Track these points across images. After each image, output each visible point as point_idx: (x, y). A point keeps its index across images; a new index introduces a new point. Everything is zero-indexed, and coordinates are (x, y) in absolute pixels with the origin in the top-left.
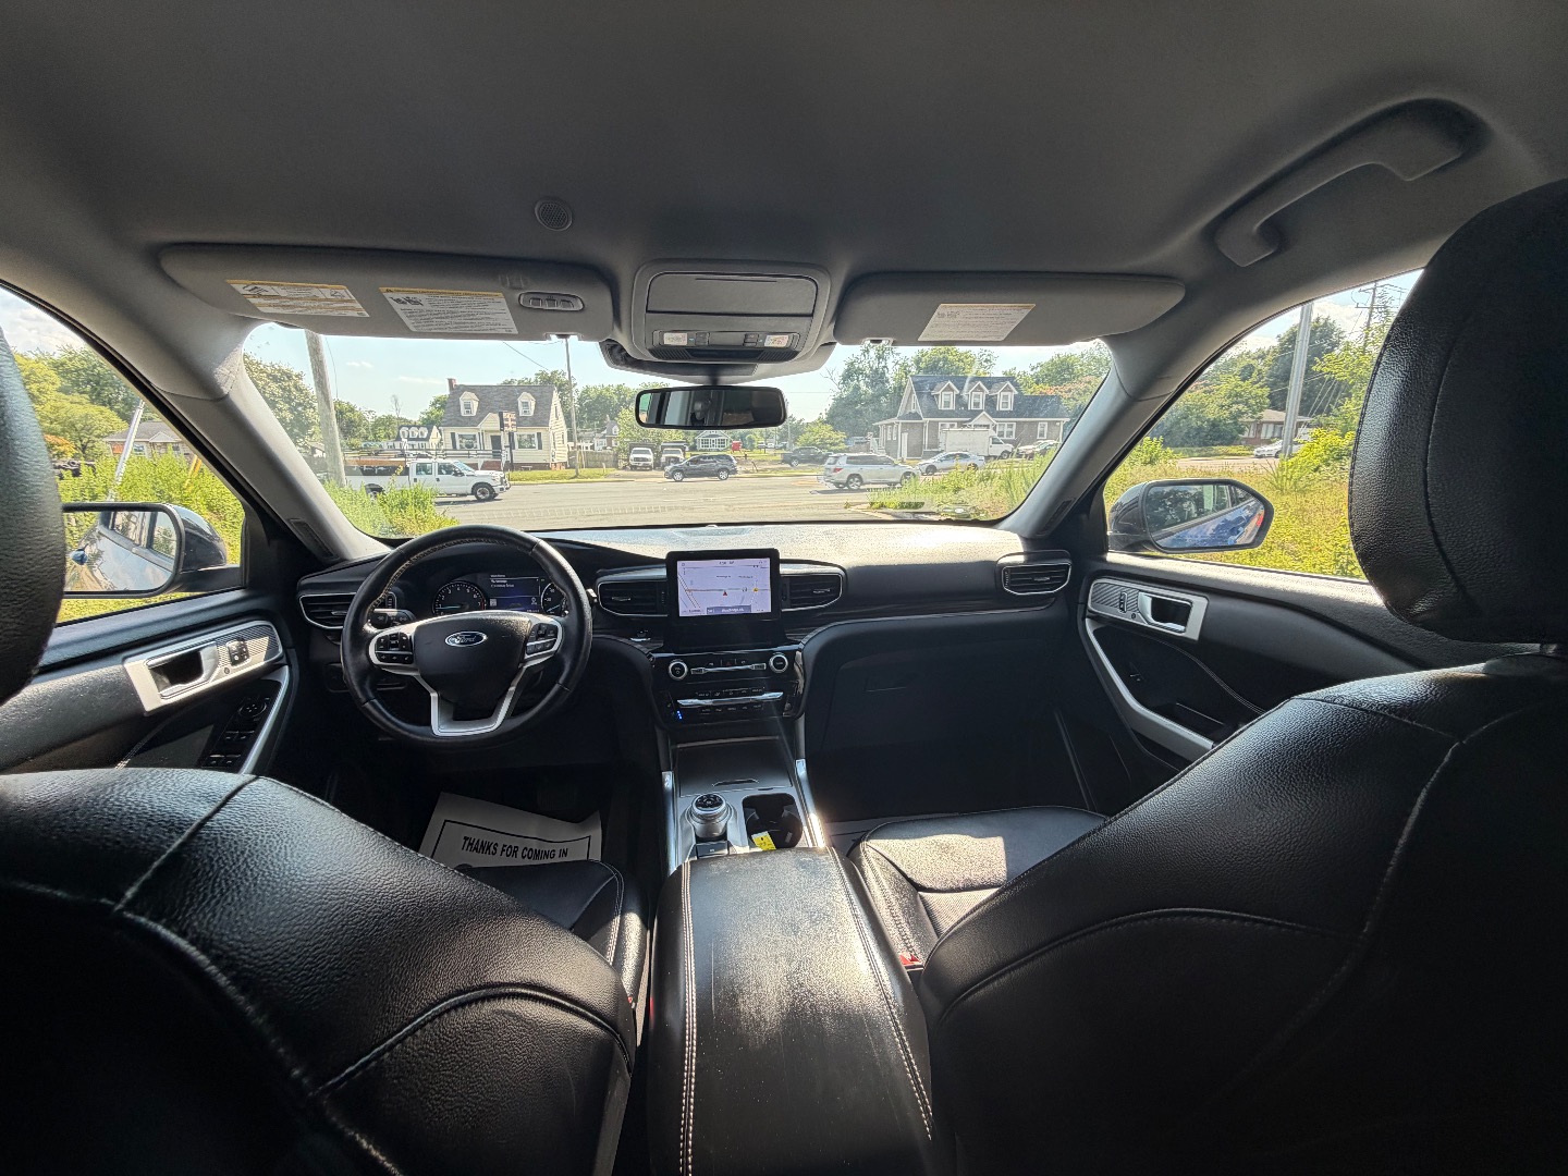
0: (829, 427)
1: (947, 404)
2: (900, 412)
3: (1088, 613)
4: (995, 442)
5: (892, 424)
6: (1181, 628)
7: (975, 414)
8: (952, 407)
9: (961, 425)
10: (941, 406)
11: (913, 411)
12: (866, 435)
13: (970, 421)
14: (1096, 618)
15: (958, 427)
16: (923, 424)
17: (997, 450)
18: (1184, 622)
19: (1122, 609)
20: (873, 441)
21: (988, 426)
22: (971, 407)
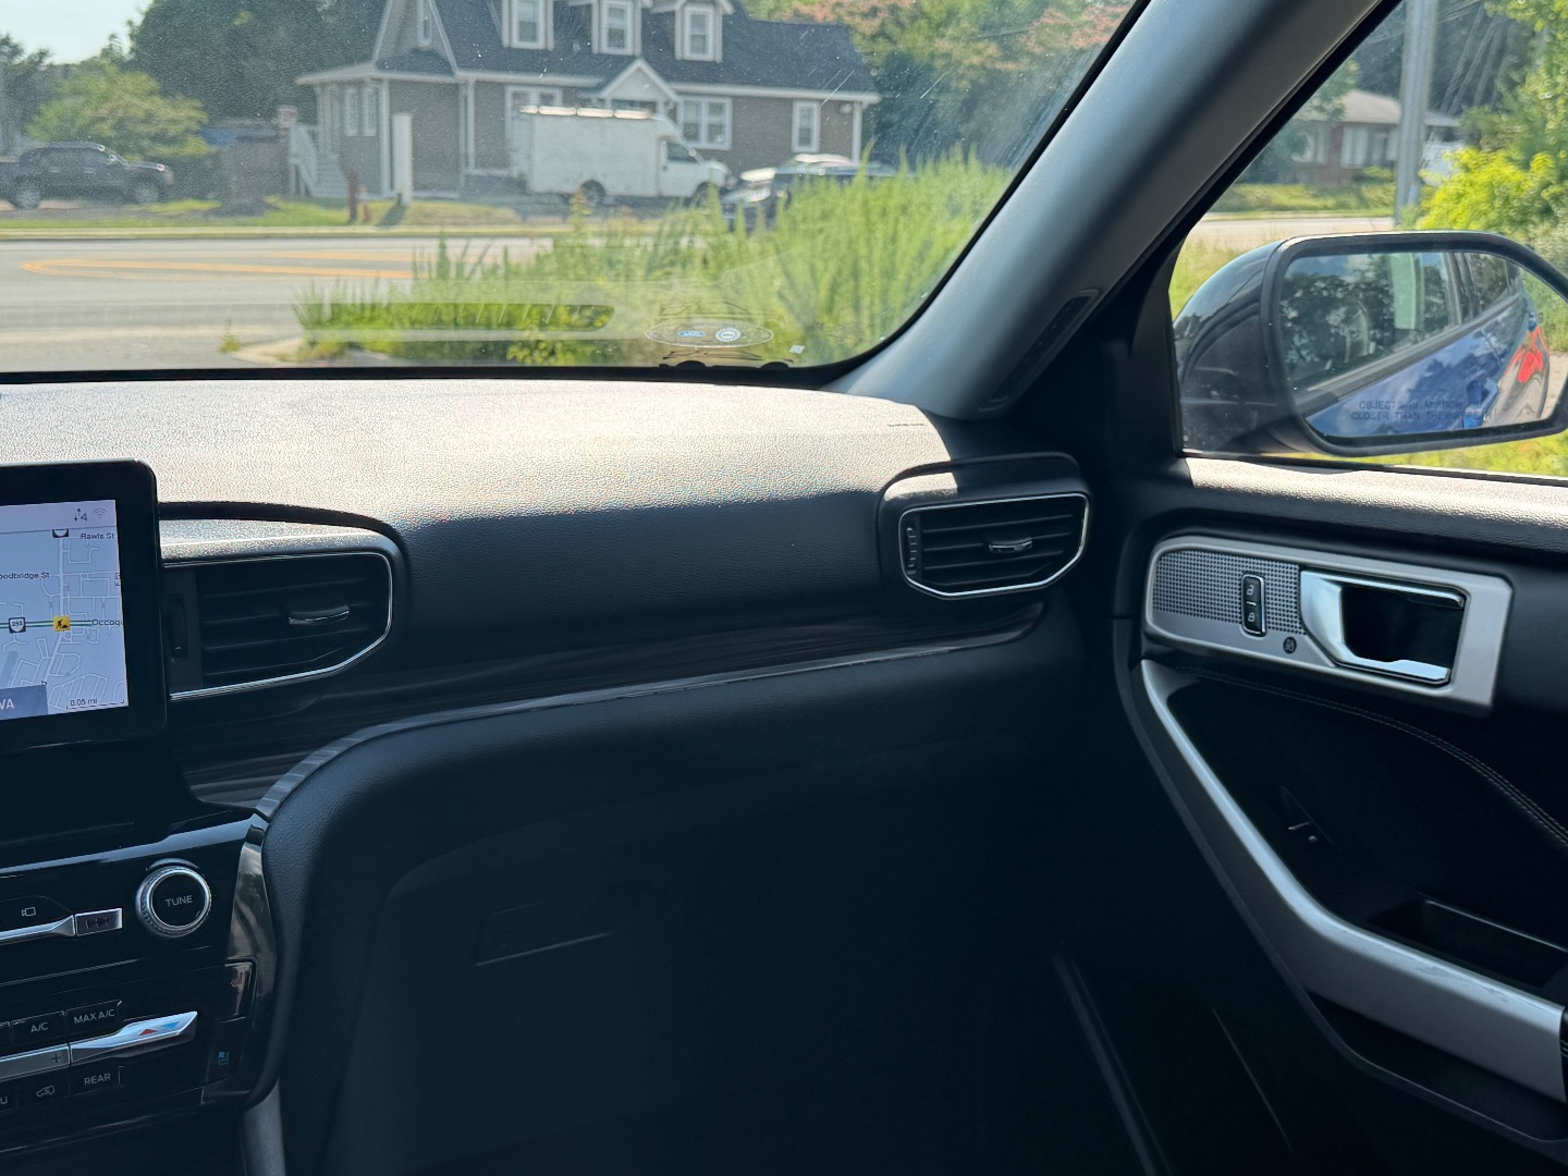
0: (145, 81)
1: (529, 29)
2: (380, 48)
3: (1145, 646)
4: (676, 155)
5: (359, 84)
6: (1437, 672)
7: (615, 66)
8: (544, 39)
9: (573, 97)
10: (512, 38)
11: (424, 43)
12: (271, 113)
13: (600, 87)
14: (1173, 658)
15: (567, 103)
16: (456, 87)
17: (682, 179)
18: (1446, 655)
19: (1254, 627)
20: (298, 137)
21: (650, 106)
22: (601, 44)
